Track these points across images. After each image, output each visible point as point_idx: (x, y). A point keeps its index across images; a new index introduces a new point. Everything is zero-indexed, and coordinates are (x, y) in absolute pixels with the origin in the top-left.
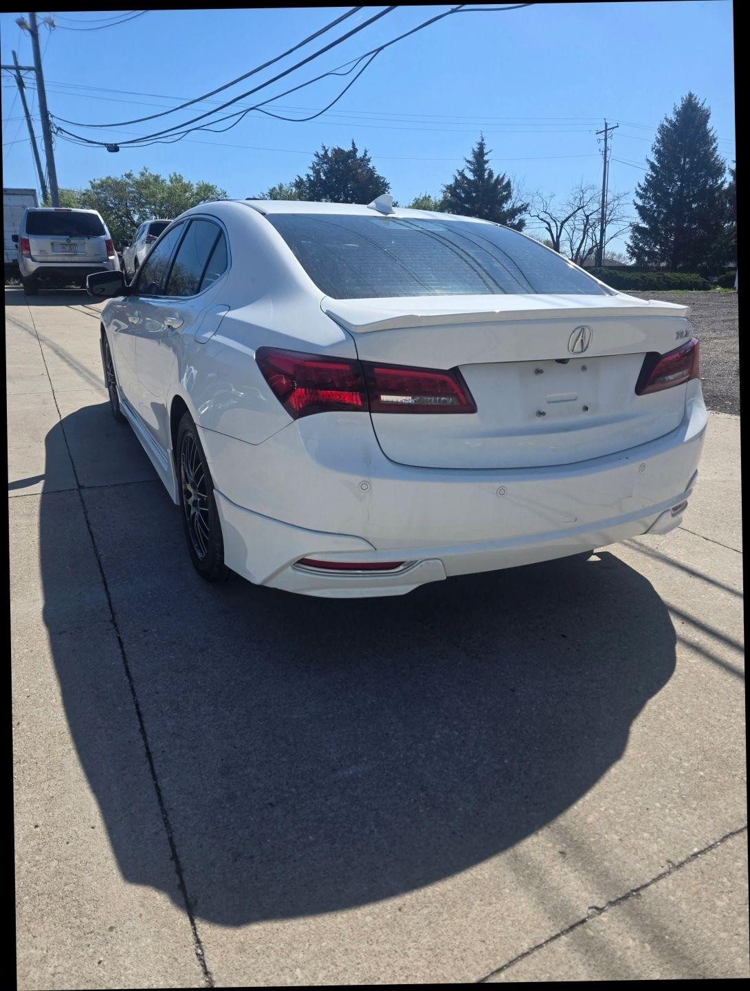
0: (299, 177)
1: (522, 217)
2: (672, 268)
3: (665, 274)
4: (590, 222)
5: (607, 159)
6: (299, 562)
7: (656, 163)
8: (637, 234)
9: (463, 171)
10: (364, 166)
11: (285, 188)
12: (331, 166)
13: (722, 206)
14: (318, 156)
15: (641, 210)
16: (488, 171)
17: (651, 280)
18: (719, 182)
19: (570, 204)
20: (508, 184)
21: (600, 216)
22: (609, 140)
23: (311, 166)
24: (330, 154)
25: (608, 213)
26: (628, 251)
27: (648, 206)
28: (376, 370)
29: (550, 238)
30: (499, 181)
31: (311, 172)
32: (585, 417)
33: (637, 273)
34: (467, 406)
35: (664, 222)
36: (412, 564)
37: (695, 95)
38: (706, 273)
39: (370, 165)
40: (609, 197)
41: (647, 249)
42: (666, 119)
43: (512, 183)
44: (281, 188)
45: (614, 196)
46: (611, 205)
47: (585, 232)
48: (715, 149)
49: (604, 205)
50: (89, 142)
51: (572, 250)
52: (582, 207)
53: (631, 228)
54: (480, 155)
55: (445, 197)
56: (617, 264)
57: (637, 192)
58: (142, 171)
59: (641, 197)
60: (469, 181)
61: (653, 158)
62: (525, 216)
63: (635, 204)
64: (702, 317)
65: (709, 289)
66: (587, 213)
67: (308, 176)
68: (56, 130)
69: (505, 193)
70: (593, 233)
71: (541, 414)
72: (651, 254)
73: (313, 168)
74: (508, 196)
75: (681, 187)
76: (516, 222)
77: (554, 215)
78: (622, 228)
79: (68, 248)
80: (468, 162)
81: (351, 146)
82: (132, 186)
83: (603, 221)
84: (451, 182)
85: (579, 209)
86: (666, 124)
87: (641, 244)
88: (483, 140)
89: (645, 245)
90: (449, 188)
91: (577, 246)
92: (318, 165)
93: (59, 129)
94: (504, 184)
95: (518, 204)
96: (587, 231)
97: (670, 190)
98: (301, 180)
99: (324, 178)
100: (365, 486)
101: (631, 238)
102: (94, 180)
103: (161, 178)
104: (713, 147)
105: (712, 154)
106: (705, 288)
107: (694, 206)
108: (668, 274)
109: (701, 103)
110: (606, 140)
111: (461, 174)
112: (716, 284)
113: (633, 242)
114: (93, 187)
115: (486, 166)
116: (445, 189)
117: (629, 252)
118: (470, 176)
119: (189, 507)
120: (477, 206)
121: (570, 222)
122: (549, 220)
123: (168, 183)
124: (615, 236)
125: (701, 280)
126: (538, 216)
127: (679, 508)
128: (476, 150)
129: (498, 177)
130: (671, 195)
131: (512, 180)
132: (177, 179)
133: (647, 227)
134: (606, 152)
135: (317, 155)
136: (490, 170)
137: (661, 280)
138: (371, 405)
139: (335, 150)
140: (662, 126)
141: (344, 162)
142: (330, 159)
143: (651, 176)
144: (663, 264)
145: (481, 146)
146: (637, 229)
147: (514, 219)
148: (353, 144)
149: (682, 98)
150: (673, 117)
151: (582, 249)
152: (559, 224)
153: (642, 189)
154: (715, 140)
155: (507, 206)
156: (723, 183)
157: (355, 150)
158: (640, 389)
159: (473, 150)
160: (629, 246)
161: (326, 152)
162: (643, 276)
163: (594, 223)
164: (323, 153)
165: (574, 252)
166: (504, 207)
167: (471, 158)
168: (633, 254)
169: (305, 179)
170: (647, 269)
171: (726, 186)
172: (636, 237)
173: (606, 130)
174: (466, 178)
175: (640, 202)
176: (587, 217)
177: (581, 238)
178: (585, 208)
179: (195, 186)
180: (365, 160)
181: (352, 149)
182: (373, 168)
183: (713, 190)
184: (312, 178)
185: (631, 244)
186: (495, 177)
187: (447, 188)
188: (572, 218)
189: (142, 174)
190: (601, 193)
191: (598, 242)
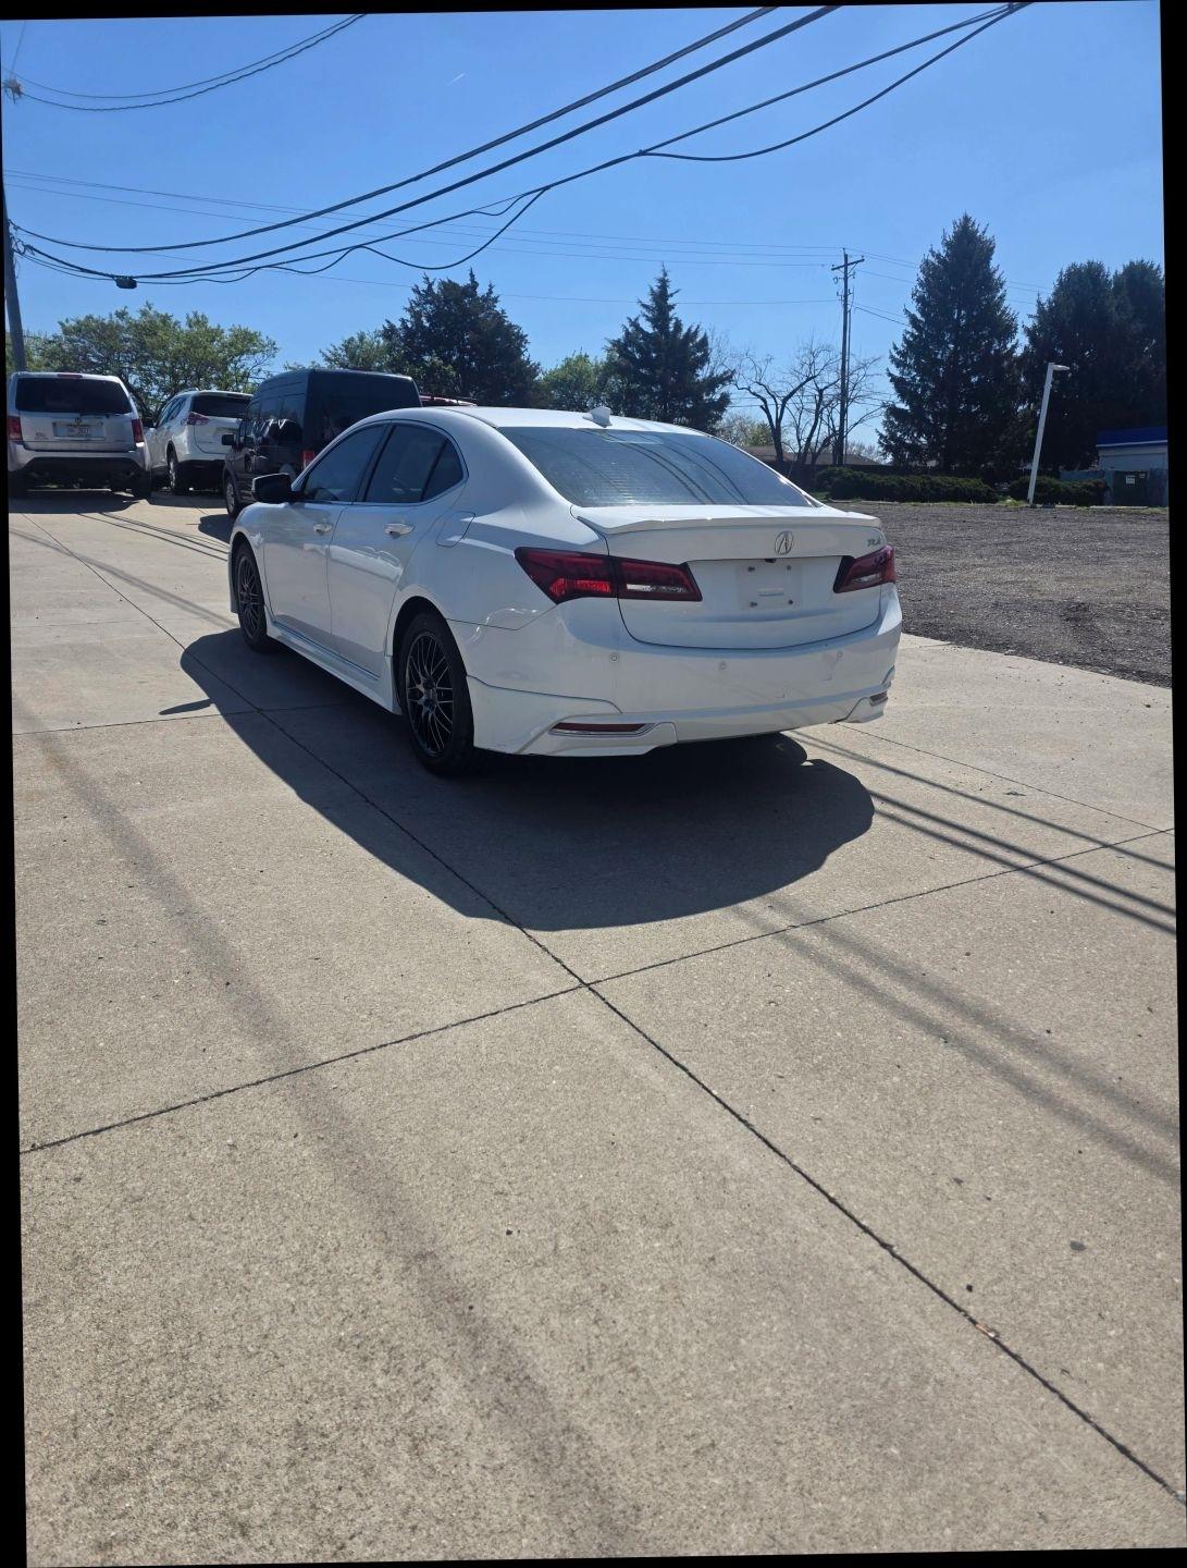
0: (388, 322)
1: (724, 390)
2: (943, 469)
3: (933, 479)
4: (824, 399)
5: (849, 306)
6: (555, 727)
7: (919, 316)
8: (892, 419)
9: (637, 319)
10: (489, 308)
11: (368, 338)
12: (438, 307)
13: (1013, 381)
14: (419, 292)
15: (899, 384)
16: (674, 321)
17: (913, 487)
18: (1009, 346)
19: (795, 372)
20: (704, 341)
21: (839, 391)
22: (850, 280)
23: (408, 306)
24: (435, 289)
25: (850, 386)
26: (880, 443)
27: (908, 379)
28: (624, 564)
29: (767, 422)
30: (691, 336)
31: (407, 316)
32: (790, 608)
33: (893, 477)
34: (694, 595)
35: (931, 402)
36: (651, 726)
37: (973, 219)
38: (991, 478)
39: (498, 308)
40: (852, 363)
41: (908, 442)
42: (931, 251)
43: (709, 340)
44: (362, 338)
45: (860, 363)
46: (854, 376)
47: (818, 413)
48: (1002, 298)
49: (844, 374)
50: (83, 270)
51: (799, 441)
52: (813, 377)
53: (884, 410)
54: (661, 298)
55: (610, 358)
56: (866, 463)
57: (892, 357)
58: (143, 308)
59: (898, 364)
60: (646, 334)
61: (914, 309)
62: (729, 388)
63: (890, 375)
64: (969, 538)
65: (996, 501)
66: (821, 386)
67: (403, 321)
68: (22, 249)
69: (699, 354)
70: (830, 416)
71: (754, 604)
72: (915, 449)
73: (410, 310)
74: (704, 359)
75: (955, 353)
76: (717, 397)
77: (772, 388)
78: (871, 409)
79: (76, 431)
80: (644, 306)
81: (469, 278)
82: (127, 330)
83: (844, 398)
84: (620, 335)
85: (808, 379)
86: (932, 259)
87: (899, 434)
88: (665, 275)
89: (905, 434)
90: (616, 343)
91: (807, 434)
92: (418, 305)
93: (28, 247)
94: (698, 340)
95: (720, 371)
96: (821, 412)
97: (939, 357)
98: (392, 327)
99: (427, 325)
100: (615, 657)
101: (885, 424)
102: (67, 321)
103: (173, 320)
104: (999, 295)
105: (998, 305)
106: (989, 499)
107: (974, 379)
108: (938, 479)
109: (981, 230)
110: (846, 279)
111: (635, 324)
112: (1006, 494)
113: (888, 430)
114: (66, 331)
115: (671, 314)
116: (610, 346)
117: (882, 445)
118: (648, 327)
119: (421, 707)
120: (659, 372)
121: (795, 398)
122: (764, 394)
123: (184, 327)
124: (861, 421)
125: (984, 487)
126: (749, 389)
127: (879, 698)
128: (655, 289)
129: (689, 330)
130: (940, 363)
131: (709, 334)
132: (198, 322)
133: (908, 408)
134: (846, 296)
135: (416, 290)
136: (676, 319)
137: (928, 487)
138: (619, 592)
139: (443, 283)
140: (927, 262)
141: (458, 301)
142: (436, 297)
143: (912, 335)
144: (932, 463)
145: (664, 284)
146: (892, 411)
147: (714, 393)
148: (472, 275)
149: (955, 223)
150: (942, 250)
151: (814, 440)
152: (780, 402)
153: (898, 353)
154: (1002, 285)
155: (703, 374)
156: (1014, 347)
157: (474, 285)
158: (838, 588)
159: (652, 290)
160: (881, 436)
161: (430, 285)
162: (902, 481)
163: (831, 401)
164: (425, 287)
165: (803, 443)
166: (698, 375)
167: (648, 301)
168: (888, 448)
169: (398, 325)
170: (908, 470)
171: (1019, 352)
172: (891, 422)
173: (846, 265)
174: (642, 331)
175: (896, 372)
176: (821, 391)
177: (813, 423)
178: (818, 379)
179: (227, 333)
180: (490, 300)
181: (469, 282)
182: (503, 311)
183: (999, 357)
184: (410, 326)
185: (884, 433)
186: (685, 331)
187: (614, 345)
188: (799, 393)
189: (144, 313)
190: (840, 356)
191: (837, 429)
